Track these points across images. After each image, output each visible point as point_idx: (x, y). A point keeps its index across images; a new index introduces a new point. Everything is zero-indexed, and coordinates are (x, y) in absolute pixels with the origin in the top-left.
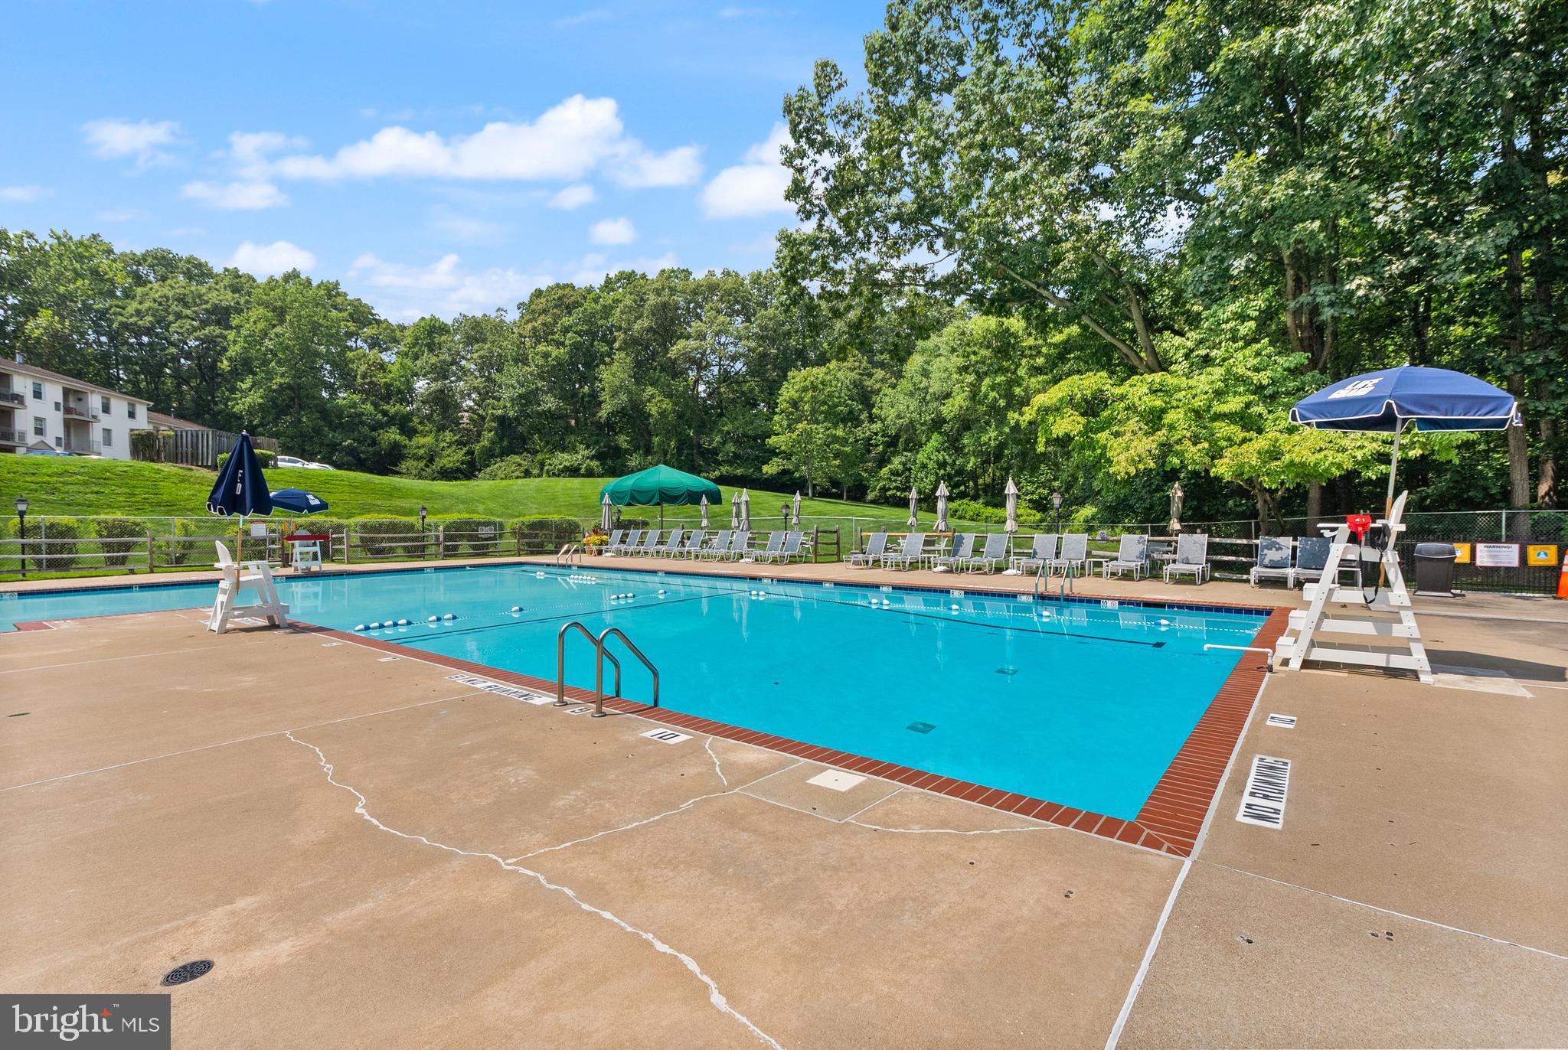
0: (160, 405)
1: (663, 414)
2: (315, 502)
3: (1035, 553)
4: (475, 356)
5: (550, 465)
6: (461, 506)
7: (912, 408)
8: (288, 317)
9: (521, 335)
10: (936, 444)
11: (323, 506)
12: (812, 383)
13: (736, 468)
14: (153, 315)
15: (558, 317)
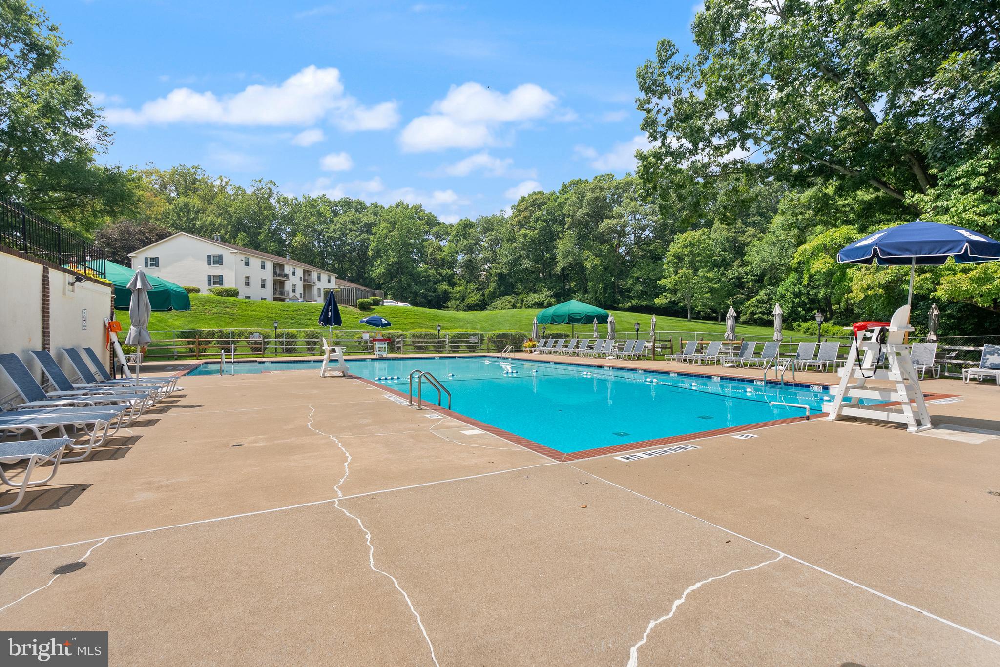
0: (341, 276)
1: (594, 267)
2: (385, 322)
3: (799, 355)
4: (487, 239)
5: (527, 301)
6: (469, 325)
7: (774, 255)
8: (396, 226)
9: (512, 225)
10: (792, 280)
11: (389, 324)
12: (690, 242)
13: (643, 301)
14: (340, 231)
15: (532, 212)
